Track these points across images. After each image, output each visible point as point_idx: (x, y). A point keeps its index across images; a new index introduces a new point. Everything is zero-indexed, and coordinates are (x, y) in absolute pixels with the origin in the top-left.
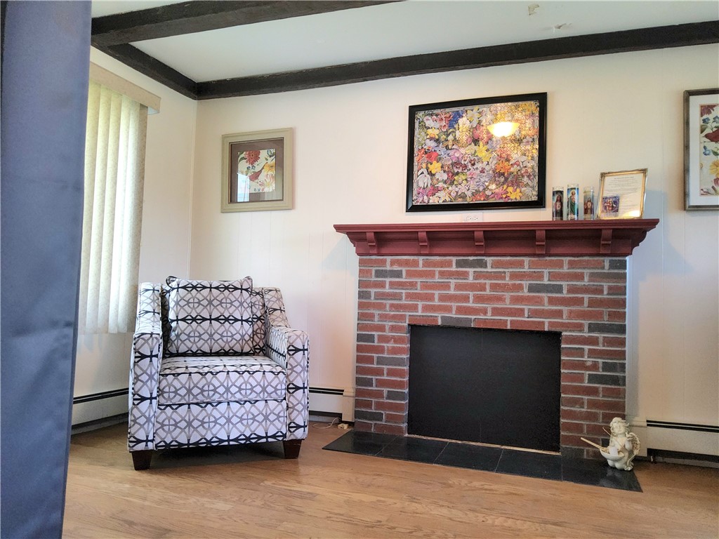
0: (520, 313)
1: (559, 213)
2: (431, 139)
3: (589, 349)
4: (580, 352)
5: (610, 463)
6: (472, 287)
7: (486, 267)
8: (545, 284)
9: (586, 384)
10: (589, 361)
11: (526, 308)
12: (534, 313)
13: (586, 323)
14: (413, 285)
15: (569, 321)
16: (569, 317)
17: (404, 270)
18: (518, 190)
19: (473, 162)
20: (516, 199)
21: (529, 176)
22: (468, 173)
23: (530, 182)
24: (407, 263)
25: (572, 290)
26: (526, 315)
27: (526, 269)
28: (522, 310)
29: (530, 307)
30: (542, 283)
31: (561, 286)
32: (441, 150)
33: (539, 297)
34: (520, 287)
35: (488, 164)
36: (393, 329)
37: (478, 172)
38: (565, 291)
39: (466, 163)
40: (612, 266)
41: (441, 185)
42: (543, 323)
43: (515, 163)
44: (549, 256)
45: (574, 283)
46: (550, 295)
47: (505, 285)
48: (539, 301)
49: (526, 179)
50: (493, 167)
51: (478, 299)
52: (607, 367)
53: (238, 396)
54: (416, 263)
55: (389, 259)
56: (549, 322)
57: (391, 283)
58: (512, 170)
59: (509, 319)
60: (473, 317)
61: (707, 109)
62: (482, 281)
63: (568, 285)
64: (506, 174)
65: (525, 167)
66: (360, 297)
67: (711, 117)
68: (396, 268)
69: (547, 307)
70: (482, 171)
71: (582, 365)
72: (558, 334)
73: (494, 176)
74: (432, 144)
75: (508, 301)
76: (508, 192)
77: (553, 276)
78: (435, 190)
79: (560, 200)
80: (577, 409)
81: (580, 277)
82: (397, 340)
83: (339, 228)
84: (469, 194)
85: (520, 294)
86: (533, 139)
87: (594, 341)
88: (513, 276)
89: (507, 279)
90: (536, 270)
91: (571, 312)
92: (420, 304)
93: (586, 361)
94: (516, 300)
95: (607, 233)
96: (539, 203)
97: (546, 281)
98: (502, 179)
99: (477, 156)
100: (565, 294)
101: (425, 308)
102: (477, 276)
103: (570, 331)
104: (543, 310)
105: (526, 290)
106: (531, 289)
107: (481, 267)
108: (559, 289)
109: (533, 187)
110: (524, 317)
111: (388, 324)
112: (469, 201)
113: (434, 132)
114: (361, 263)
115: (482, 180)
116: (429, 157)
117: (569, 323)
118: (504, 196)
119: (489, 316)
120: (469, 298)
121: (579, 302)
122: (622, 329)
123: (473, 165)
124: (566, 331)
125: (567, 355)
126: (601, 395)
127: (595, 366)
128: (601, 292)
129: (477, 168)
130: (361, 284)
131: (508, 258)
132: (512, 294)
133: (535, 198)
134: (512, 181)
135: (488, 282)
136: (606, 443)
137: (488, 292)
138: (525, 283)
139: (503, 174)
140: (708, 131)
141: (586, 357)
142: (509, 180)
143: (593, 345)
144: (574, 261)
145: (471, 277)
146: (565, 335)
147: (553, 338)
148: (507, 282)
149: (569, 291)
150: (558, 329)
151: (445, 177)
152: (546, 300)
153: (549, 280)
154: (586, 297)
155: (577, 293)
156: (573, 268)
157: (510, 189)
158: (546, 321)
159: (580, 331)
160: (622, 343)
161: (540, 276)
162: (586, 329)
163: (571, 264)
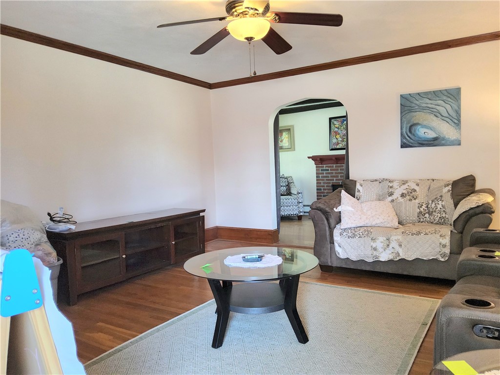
2: (336, 128)
14: (332, 173)
17: (329, 169)
24: (330, 167)
32: (339, 131)
36: (327, 186)
41: (340, 142)
53: (286, 205)
54: (333, 167)
55: (325, 165)
57: (326, 173)
66: (317, 177)
68: (327, 168)
74: (337, 129)
78: (338, 144)
82: (328, 189)
83: (309, 158)
92: (335, 179)
101: (336, 180)
111: (326, 185)
113: (337, 126)
114: (316, 167)
116: (336, 133)
130: (317, 173)
151: (341, 139)
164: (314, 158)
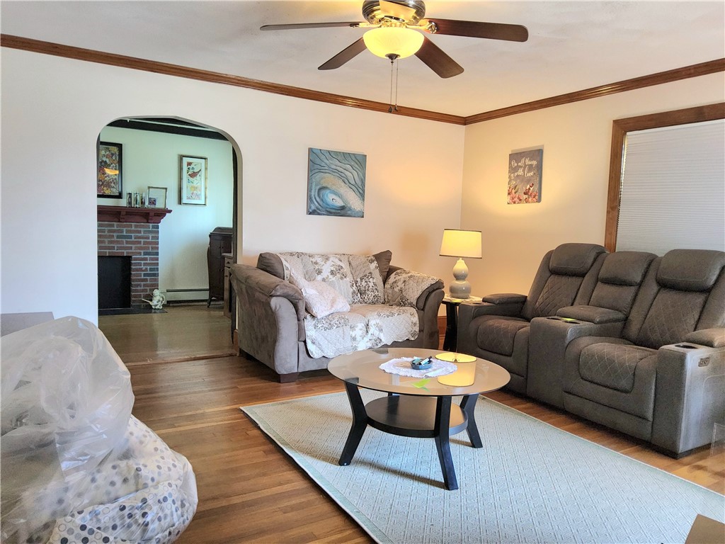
0: (113, 248)
1: (130, 203)
3: (144, 263)
4: (140, 264)
5: (153, 307)
9: (142, 277)
10: (144, 268)
11: (116, 246)
12: (119, 248)
13: (142, 251)
16: (135, 250)
18: (109, 189)
20: (108, 193)
21: (114, 183)
23: (115, 186)
26: (116, 249)
27: (115, 228)
29: (118, 245)
30: (123, 234)
31: (131, 236)
33: (121, 241)
34: (113, 237)
40: (153, 227)
42: (123, 252)
44: (126, 222)
45: (137, 235)
46: (127, 240)
48: (121, 243)
49: (113, 185)
52: (151, 270)
56: (126, 252)
59: (108, 251)
61: (189, 164)
63: (135, 235)
64: (103, 181)
65: (112, 178)
67: (191, 167)
69: (125, 245)
71: (141, 270)
72: (131, 257)
75: (107, 243)
77: (127, 231)
79: (130, 197)
80: (139, 288)
81: (140, 232)
85: (113, 239)
86: (116, 166)
87: (146, 259)
88: (109, 231)
90: (120, 229)
91: (136, 247)
93: (142, 268)
94: (111, 242)
95: (152, 214)
96: (120, 196)
97: (125, 234)
98: (101, 183)
100: (133, 239)
103: (136, 255)
104: (123, 246)
105: (115, 238)
106: (118, 237)
109: (116, 188)
117: (135, 252)
118: (102, 191)
121: (139, 243)
122: (157, 254)
124: (134, 255)
125: (134, 266)
126: (148, 281)
127: (146, 270)
128: (149, 238)
131: (107, 223)
132: (109, 239)
133: (118, 194)
136: (151, 300)
138: (115, 235)
139: (101, 181)
140: (190, 173)
141: (143, 266)
142: (105, 184)
143: (145, 261)
144: (137, 225)
146: (134, 257)
147: (128, 259)
148: (106, 234)
149: (135, 238)
150: (130, 255)
152: (125, 242)
154: (142, 241)
155: (138, 239)
156: (137, 228)
157: (105, 188)
159: (140, 255)
160: (157, 259)
161: (122, 231)
162: (142, 254)
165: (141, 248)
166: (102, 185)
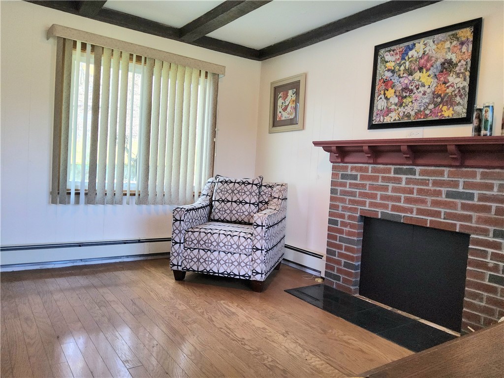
0: (438, 214)
1: (477, 129)
2: (389, 70)
3: (492, 253)
4: (484, 254)
6: (404, 191)
7: (415, 174)
8: (459, 192)
9: (486, 282)
10: (491, 263)
11: (443, 210)
12: (448, 216)
13: (492, 228)
14: (364, 186)
15: (478, 226)
16: (477, 222)
17: (359, 174)
18: (451, 109)
19: (417, 87)
20: (449, 116)
21: (461, 96)
22: (413, 96)
23: (461, 101)
24: (361, 169)
25: (482, 198)
26: (442, 217)
27: (446, 178)
28: (440, 212)
29: (446, 210)
30: (457, 190)
31: (473, 194)
32: (395, 79)
33: (453, 202)
34: (439, 193)
35: (429, 87)
36: (350, 217)
37: (421, 95)
38: (476, 199)
39: (412, 87)
41: (393, 107)
42: (455, 225)
43: (450, 85)
44: (466, 168)
45: (484, 192)
46: (463, 201)
47: (428, 190)
48: (453, 206)
49: (458, 99)
50: (433, 90)
51: (408, 200)
53: (224, 249)
54: (366, 170)
55: (350, 165)
56: (461, 225)
57: (350, 184)
58: (448, 91)
59: (429, 218)
60: (403, 214)
62: (411, 186)
63: (479, 193)
64: (442, 95)
65: (459, 88)
66: (332, 193)
68: (354, 173)
69: (460, 212)
70: (424, 94)
71: (484, 266)
73: (434, 98)
74: (389, 74)
75: (429, 203)
76: (442, 111)
77: (467, 185)
78: (389, 111)
79: (479, 117)
80: (476, 302)
81: (490, 187)
82: (352, 226)
83: (316, 144)
84: (413, 113)
85: (439, 199)
86: (467, 62)
87: (497, 246)
88: (435, 183)
89: (430, 185)
90: (453, 179)
91: (479, 218)
92: (368, 201)
93: (488, 262)
94: (435, 203)
96: (468, 120)
97: (460, 189)
98: (439, 100)
99: (421, 81)
100: (476, 202)
101: (371, 204)
102: (408, 181)
103: (477, 234)
104: (456, 213)
105: (444, 196)
106: (449, 195)
107: (412, 174)
108: (471, 197)
109: (463, 105)
110: (440, 218)
111: (347, 214)
112: (412, 119)
113: (390, 65)
114: (334, 168)
115: (424, 101)
116: (386, 85)
117: (477, 227)
118: (439, 114)
119: (414, 215)
120: (401, 199)
121: (488, 209)
123: (418, 89)
124: (473, 234)
125: (472, 255)
126: (499, 295)
127: (496, 268)
129: (420, 92)
130: (333, 183)
131: (433, 168)
132: (433, 198)
133: (464, 115)
134: (447, 101)
135: (416, 187)
137: (415, 195)
138: (444, 190)
139: (440, 96)
141: (489, 258)
142: (445, 100)
143: (496, 249)
144: (486, 172)
145: (404, 182)
146: (473, 238)
147: (464, 237)
148: (429, 188)
149: (480, 199)
150: (467, 232)
151: (396, 100)
152: (459, 206)
153: (463, 188)
154: (494, 205)
155: (486, 201)
156: (484, 179)
157: (445, 108)
158: (458, 223)
159: (486, 235)
161: (456, 185)
162: (491, 234)
163: (484, 176)
164: (327, 146)
165: (488, 221)
166: (440, 103)
